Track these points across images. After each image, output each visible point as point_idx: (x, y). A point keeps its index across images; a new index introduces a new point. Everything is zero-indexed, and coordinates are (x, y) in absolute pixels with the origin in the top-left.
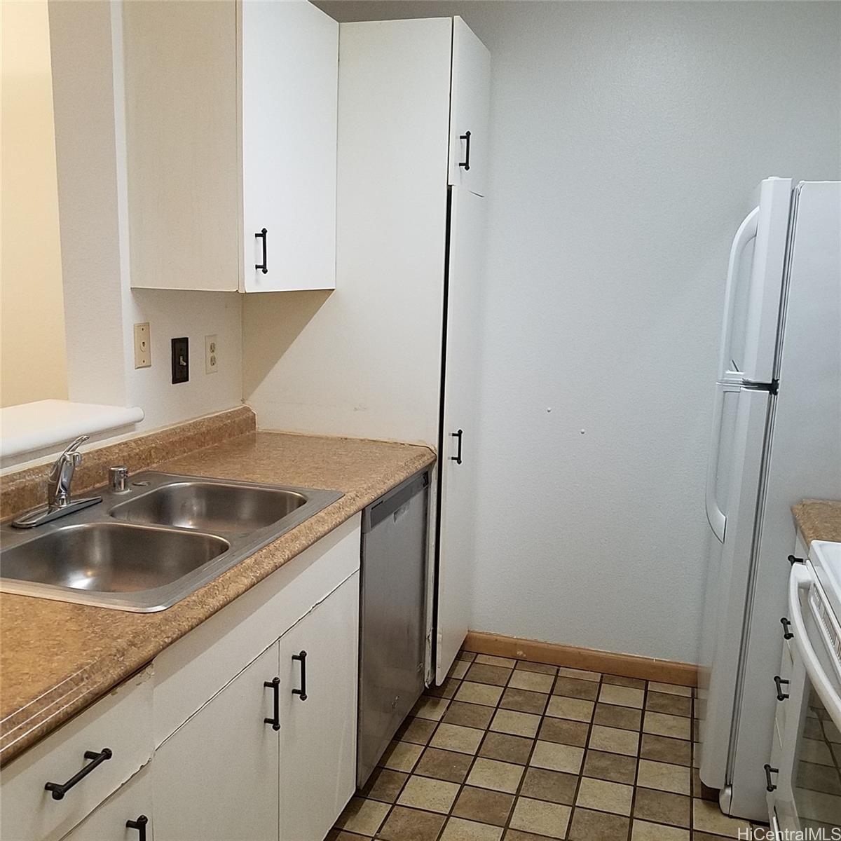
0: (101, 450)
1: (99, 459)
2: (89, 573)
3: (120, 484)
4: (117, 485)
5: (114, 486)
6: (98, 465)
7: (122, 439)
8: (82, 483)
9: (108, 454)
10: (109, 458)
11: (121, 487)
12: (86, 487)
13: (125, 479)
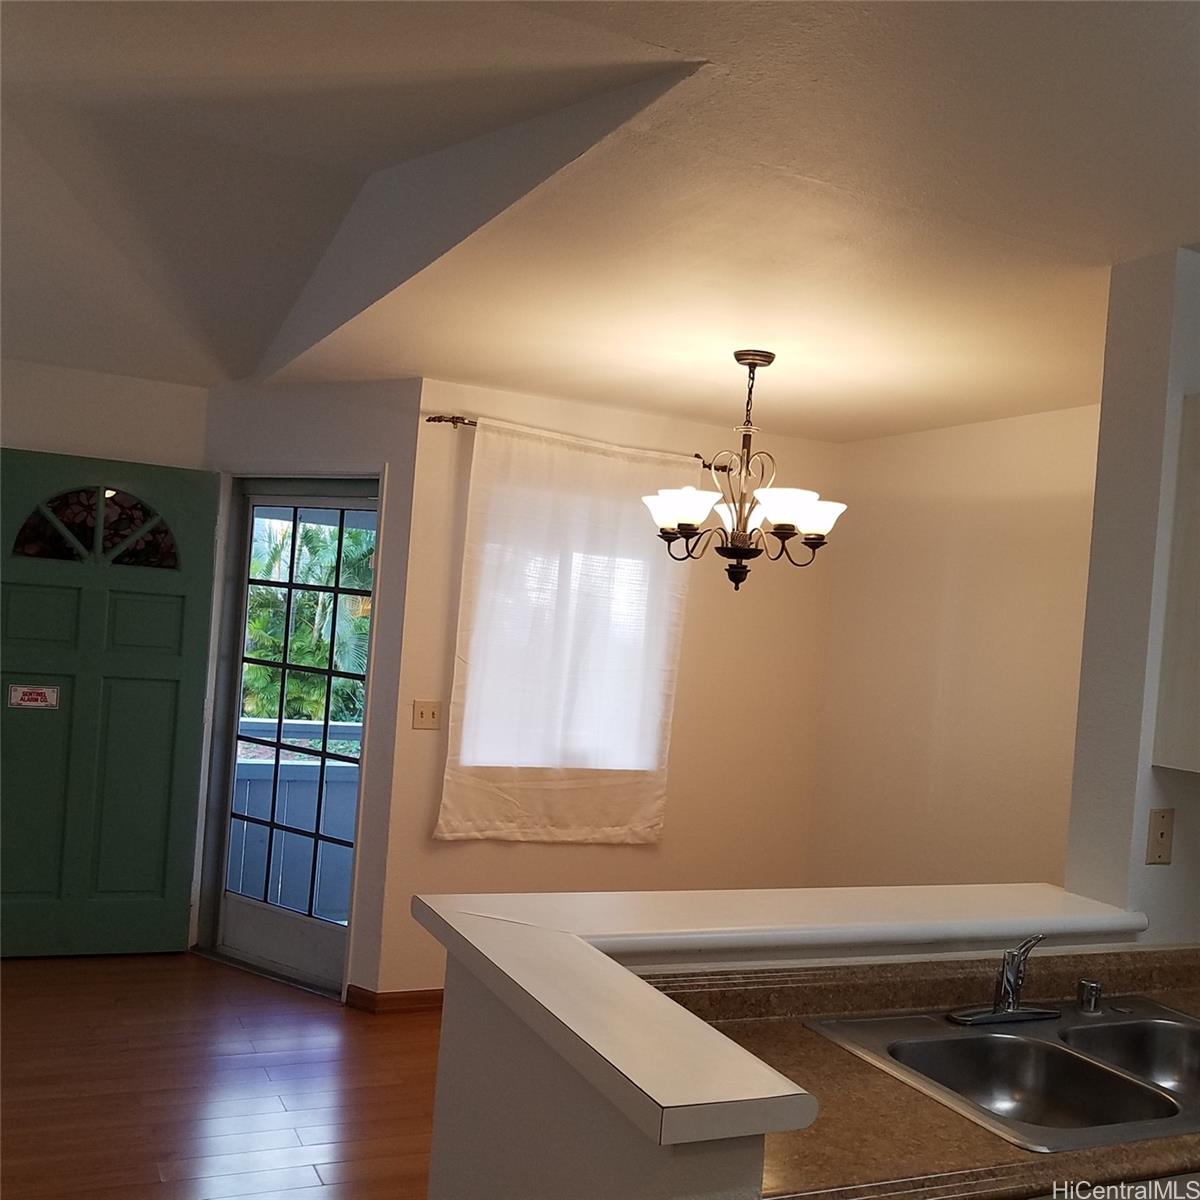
0: (1081, 956)
1: (1076, 967)
2: (1017, 1097)
3: (1089, 1002)
4: (1085, 1004)
5: (1082, 1004)
6: (1073, 974)
7: (1114, 949)
8: (1048, 990)
9: (1090, 963)
10: (1089, 968)
11: (1090, 1007)
12: (1051, 997)
13: (1096, 999)
